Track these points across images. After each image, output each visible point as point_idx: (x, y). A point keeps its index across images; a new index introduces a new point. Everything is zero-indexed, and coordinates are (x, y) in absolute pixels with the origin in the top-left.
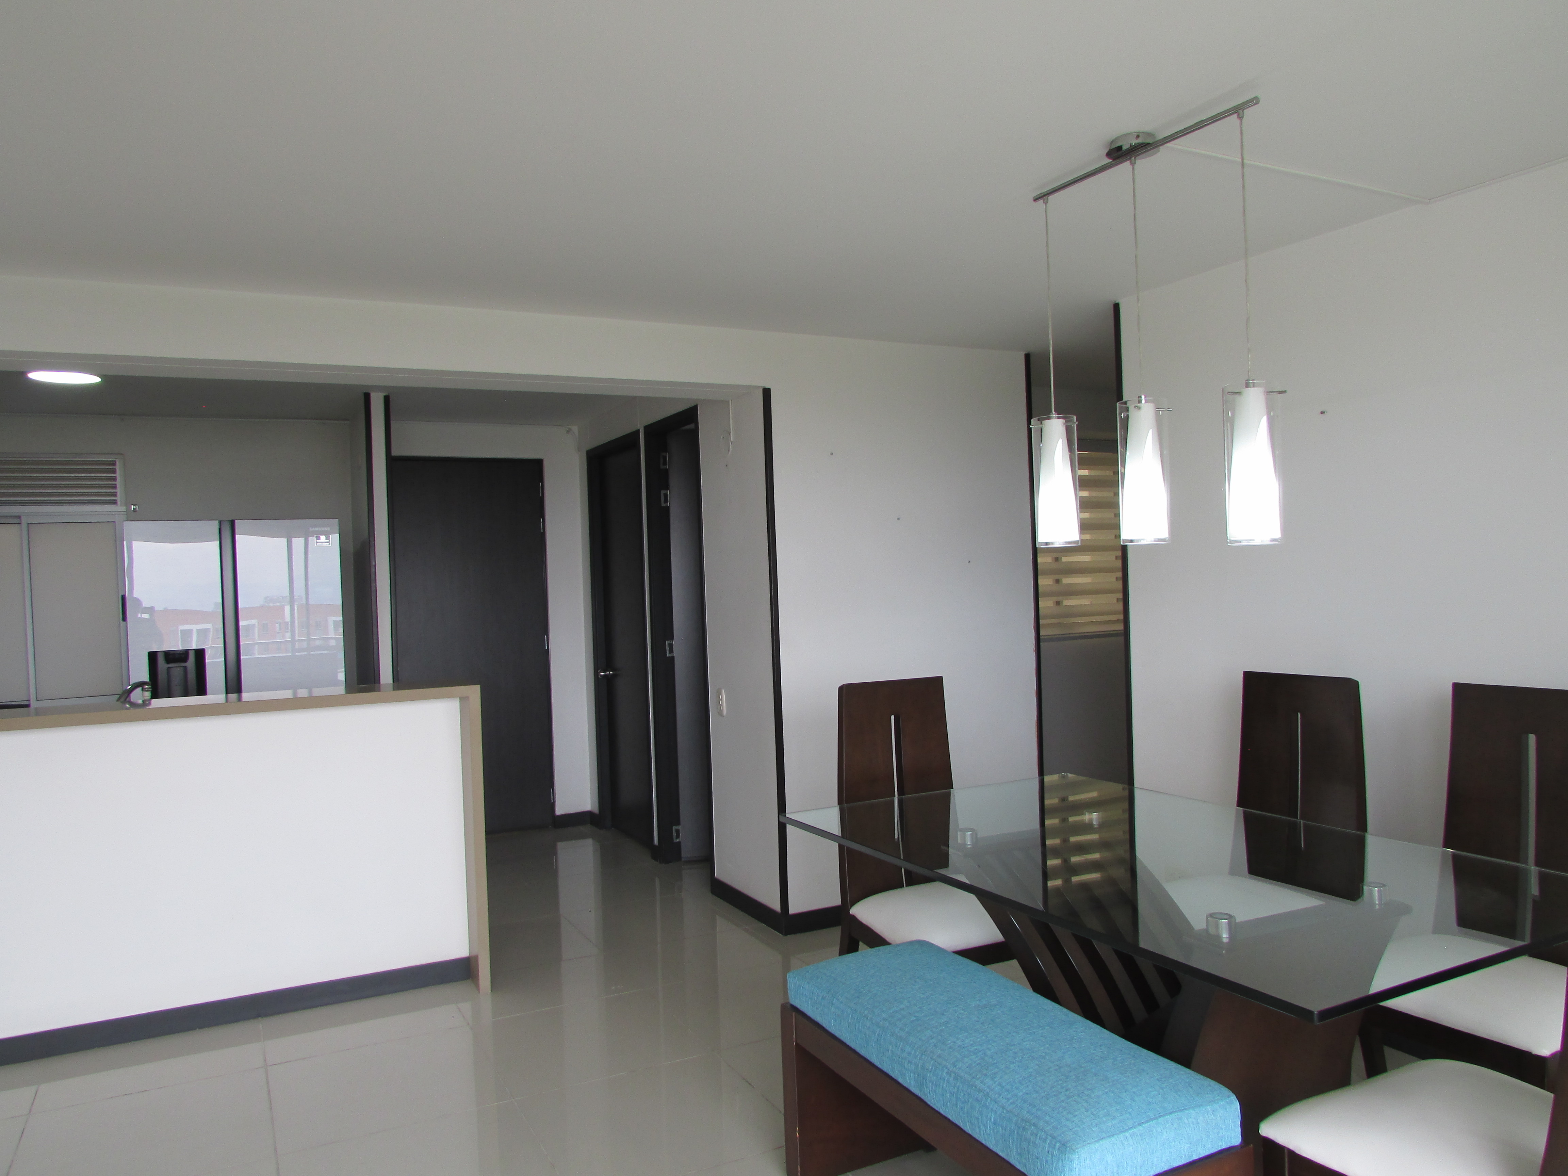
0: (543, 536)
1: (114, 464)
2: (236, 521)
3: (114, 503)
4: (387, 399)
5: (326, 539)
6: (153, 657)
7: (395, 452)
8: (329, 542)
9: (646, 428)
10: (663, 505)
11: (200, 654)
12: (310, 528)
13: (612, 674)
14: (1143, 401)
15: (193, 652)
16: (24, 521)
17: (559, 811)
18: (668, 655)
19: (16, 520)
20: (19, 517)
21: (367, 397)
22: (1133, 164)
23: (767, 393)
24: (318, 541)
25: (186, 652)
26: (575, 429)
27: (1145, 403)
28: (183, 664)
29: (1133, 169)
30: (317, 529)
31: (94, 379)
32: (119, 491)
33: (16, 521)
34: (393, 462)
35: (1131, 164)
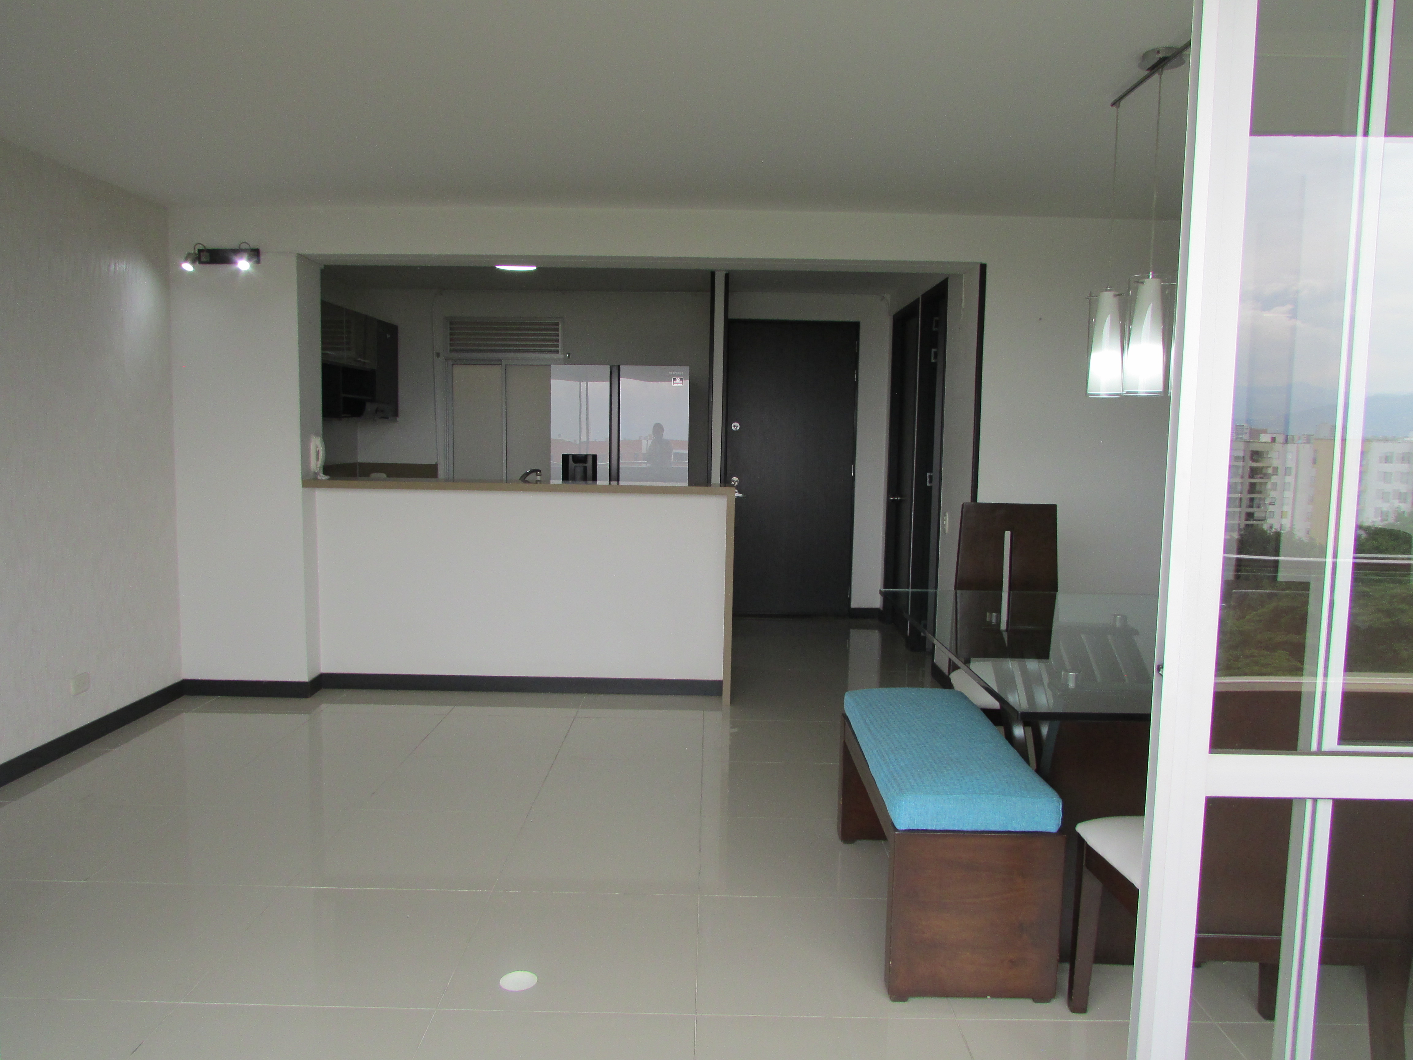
0: (856, 384)
1: (557, 324)
2: (621, 366)
3: (557, 352)
4: (727, 276)
5: (680, 381)
6: (565, 458)
7: (731, 316)
8: (682, 383)
9: (923, 296)
10: (933, 361)
11: (595, 457)
12: (670, 373)
13: (900, 500)
14: (1151, 277)
15: (591, 457)
16: (504, 363)
17: (854, 605)
18: (928, 484)
19: (498, 362)
20: (501, 361)
21: (713, 274)
22: (1161, 74)
23: (983, 267)
24: (674, 382)
25: (586, 456)
26: (888, 297)
27: (1152, 278)
28: (584, 465)
29: (1160, 78)
30: (674, 373)
31: (534, 268)
32: (560, 344)
33: (500, 362)
34: (730, 324)
35: (1159, 74)
